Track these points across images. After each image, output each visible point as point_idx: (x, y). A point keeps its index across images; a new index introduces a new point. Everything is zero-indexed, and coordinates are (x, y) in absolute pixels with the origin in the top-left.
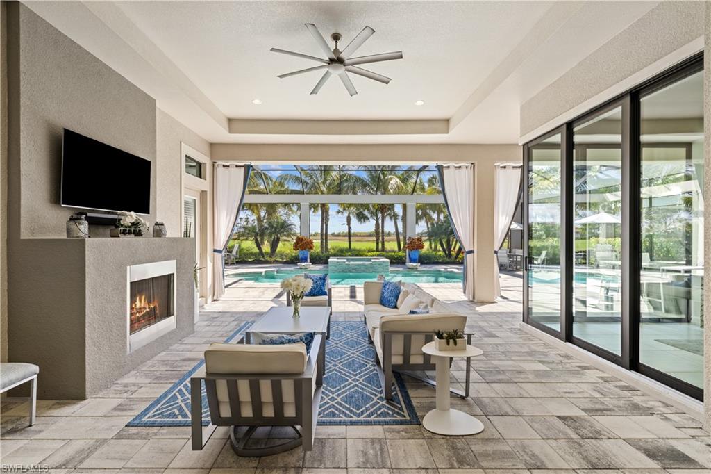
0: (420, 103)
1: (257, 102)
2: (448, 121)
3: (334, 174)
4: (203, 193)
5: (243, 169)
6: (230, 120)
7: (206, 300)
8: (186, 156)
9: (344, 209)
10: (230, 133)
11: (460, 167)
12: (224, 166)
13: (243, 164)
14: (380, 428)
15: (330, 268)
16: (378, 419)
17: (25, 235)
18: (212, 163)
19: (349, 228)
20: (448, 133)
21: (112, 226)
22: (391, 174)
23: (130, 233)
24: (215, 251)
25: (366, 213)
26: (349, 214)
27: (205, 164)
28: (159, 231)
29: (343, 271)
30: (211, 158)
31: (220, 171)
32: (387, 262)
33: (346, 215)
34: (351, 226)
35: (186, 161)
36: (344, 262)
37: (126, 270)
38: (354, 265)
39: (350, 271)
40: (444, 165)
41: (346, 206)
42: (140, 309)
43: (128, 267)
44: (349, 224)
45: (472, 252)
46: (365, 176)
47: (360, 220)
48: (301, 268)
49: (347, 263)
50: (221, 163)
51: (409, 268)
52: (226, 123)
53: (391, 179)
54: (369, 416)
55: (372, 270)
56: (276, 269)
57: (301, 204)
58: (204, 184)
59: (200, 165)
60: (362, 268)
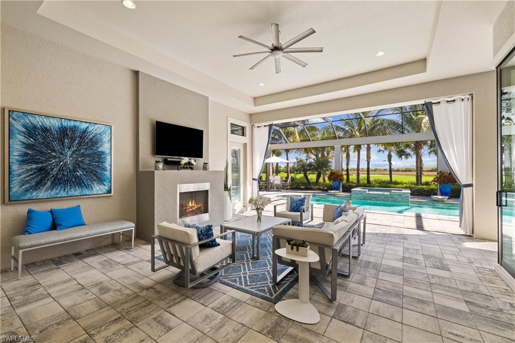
0: (381, 54)
1: (262, 84)
2: (425, 60)
3: (368, 121)
4: (245, 145)
5: (268, 127)
6: (255, 98)
7: (247, 209)
8: (231, 124)
9: (386, 149)
10: (255, 106)
11: (454, 101)
12: (258, 127)
13: (268, 124)
14: (249, 296)
15: (352, 195)
16: (257, 292)
17: (141, 169)
18: (251, 126)
19: (390, 164)
20: (425, 72)
21: (176, 165)
22: (422, 114)
23: (187, 168)
24: (253, 179)
25: (408, 151)
26: (390, 152)
27: (246, 127)
28: (205, 167)
29: (364, 199)
30: (251, 123)
31: (256, 130)
32: (408, 193)
33: (387, 153)
34: (392, 162)
35: (231, 127)
36: (365, 191)
37: (177, 186)
38: (375, 194)
39: (370, 199)
40: (433, 101)
41: (387, 145)
42: (192, 207)
43: (178, 185)
44: (390, 160)
45: (471, 185)
46: (397, 118)
47: (400, 157)
48: (330, 195)
49: (367, 192)
50: (256, 125)
51: (434, 201)
52: (252, 101)
53: (422, 118)
54: (252, 288)
55: (391, 200)
56: (311, 194)
57: (335, 146)
58: (246, 139)
59: (243, 128)
60: (382, 197)
